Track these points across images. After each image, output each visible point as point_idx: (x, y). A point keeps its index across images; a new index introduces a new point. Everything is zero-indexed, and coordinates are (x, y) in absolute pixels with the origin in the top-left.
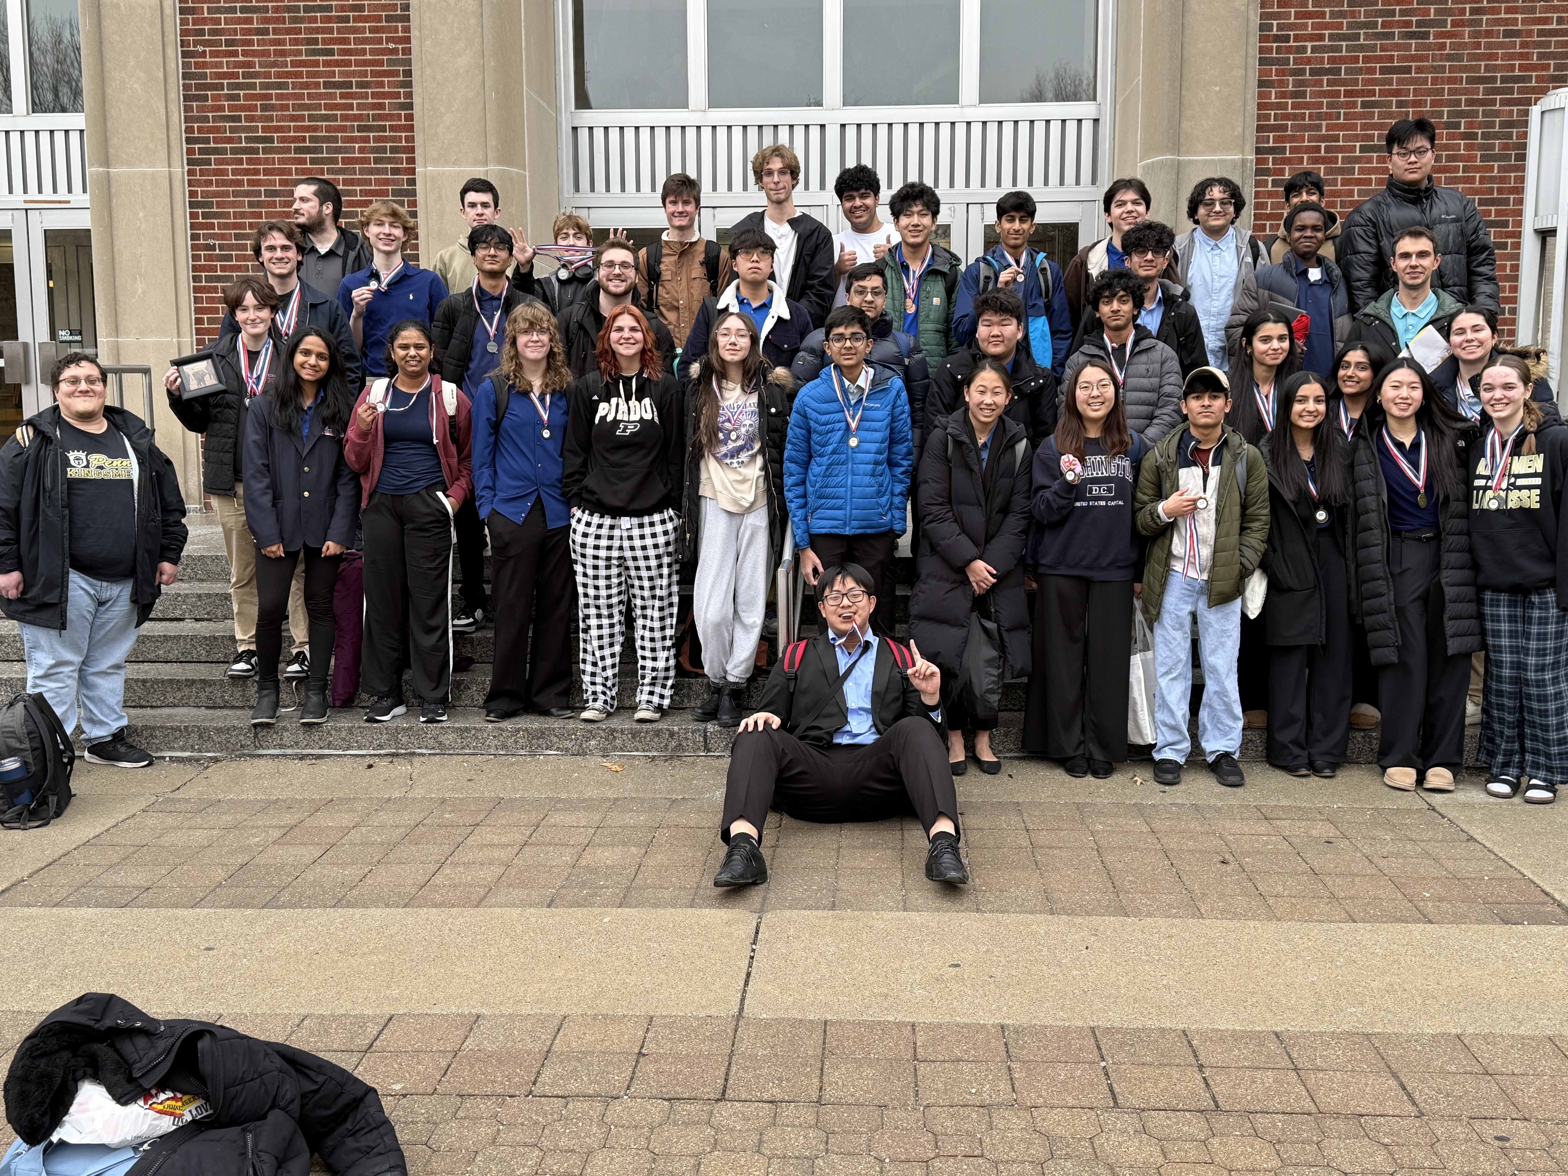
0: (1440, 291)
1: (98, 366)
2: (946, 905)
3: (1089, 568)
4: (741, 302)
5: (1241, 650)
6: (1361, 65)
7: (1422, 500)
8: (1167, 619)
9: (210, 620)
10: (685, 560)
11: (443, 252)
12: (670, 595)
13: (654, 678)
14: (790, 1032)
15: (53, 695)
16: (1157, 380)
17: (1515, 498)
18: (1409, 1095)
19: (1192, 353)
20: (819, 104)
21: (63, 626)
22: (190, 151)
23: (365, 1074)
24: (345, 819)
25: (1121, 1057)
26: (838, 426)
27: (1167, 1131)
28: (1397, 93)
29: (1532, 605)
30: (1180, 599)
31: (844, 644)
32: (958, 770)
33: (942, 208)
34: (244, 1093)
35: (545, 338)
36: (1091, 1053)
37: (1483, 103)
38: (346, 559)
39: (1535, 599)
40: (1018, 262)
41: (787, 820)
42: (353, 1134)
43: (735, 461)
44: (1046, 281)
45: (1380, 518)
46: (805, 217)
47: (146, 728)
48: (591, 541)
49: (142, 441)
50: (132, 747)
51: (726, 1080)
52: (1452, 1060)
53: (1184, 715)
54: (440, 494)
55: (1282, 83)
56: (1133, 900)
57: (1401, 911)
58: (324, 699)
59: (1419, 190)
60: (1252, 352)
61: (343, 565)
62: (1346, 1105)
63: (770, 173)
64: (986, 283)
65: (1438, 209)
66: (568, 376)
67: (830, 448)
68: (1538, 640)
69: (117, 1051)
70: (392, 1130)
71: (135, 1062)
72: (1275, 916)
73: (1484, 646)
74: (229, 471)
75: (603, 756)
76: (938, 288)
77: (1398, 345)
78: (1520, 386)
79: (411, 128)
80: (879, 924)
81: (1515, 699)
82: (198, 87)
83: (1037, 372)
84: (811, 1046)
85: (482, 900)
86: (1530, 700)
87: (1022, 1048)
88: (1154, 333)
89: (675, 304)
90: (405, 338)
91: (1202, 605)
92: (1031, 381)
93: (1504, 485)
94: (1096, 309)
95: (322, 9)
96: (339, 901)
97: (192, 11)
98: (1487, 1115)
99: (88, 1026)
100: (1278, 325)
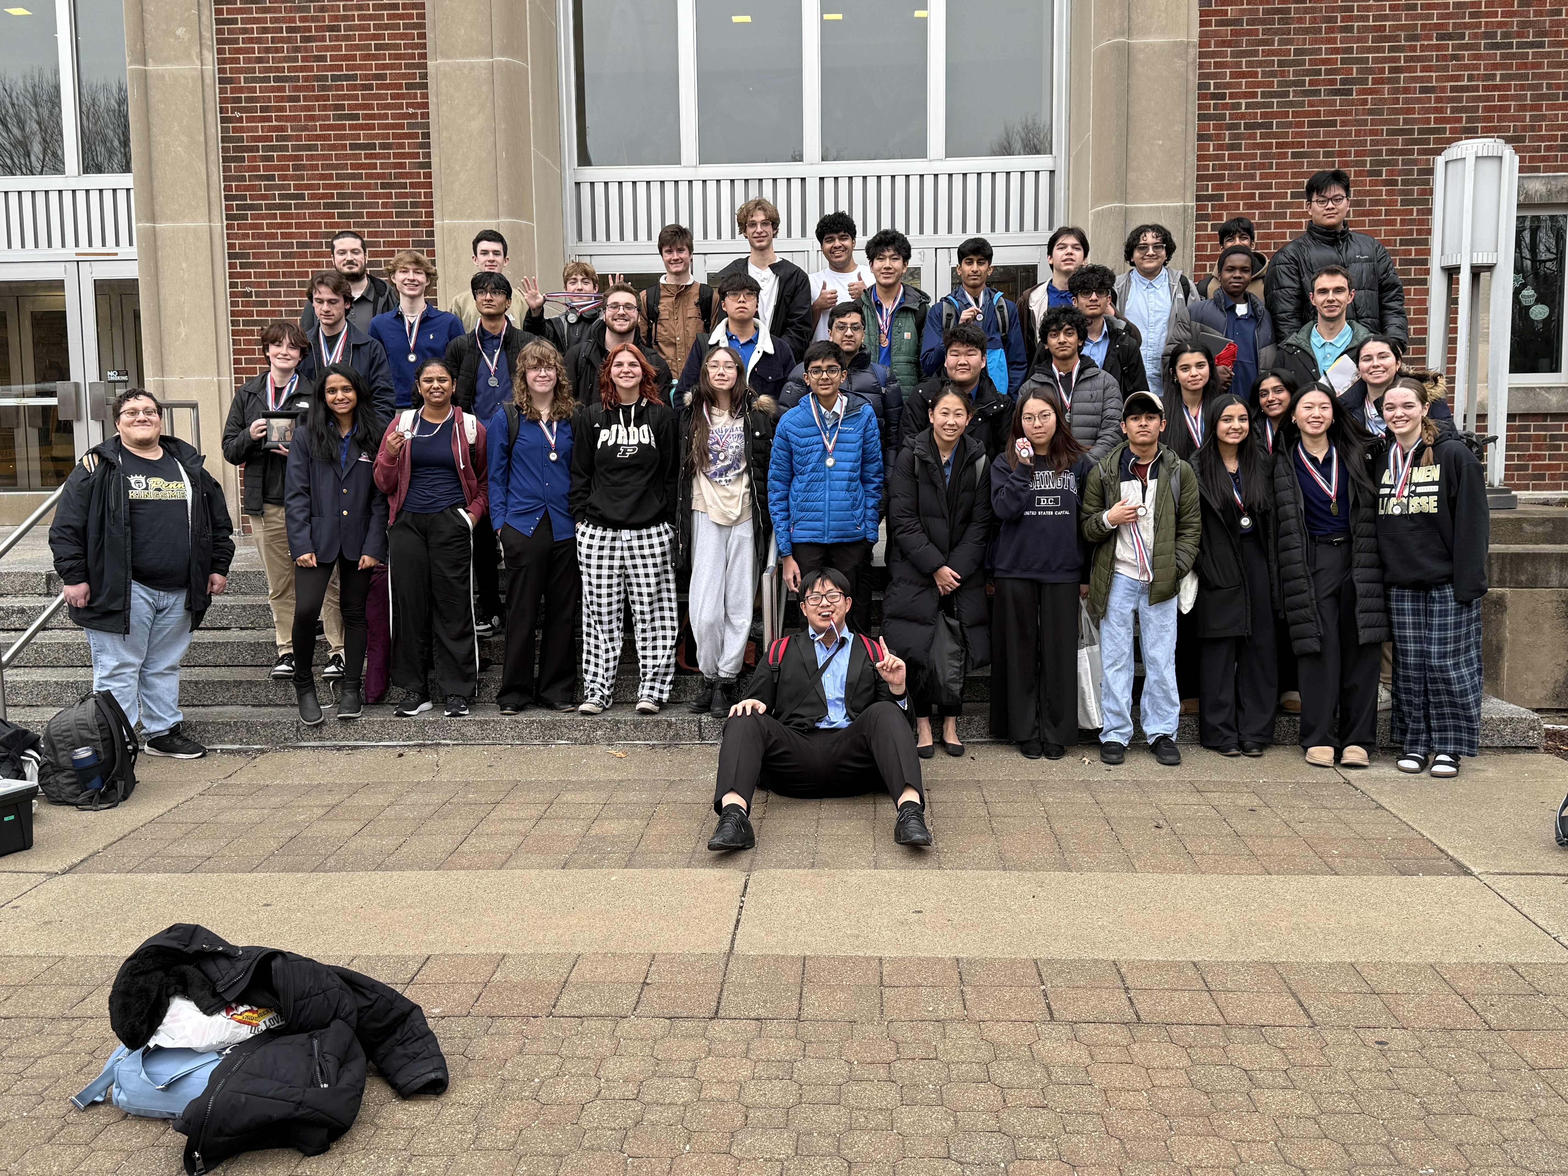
0: (1354, 322)
1: (154, 401)
2: (912, 864)
3: (1040, 571)
4: (730, 338)
5: (1178, 643)
6: (1290, 119)
7: (1334, 508)
8: (1112, 616)
9: (254, 628)
11: (456, 296)
13: (655, 675)
14: (774, 965)
15: (118, 693)
16: (1100, 404)
17: (1415, 505)
18: (1305, 1010)
19: (1133, 380)
20: (801, 159)
21: (127, 631)
22: (228, 208)
23: (412, 995)
24: (381, 799)
25: (1059, 981)
26: (816, 447)
27: (1095, 1039)
28: (1324, 144)
29: (1433, 600)
30: (1124, 598)
31: (822, 640)
33: (913, 252)
34: (310, 1006)
35: (552, 373)
36: (1033, 979)
39: (1435, 594)
40: (977, 301)
42: (402, 1043)
43: (723, 479)
44: (1003, 318)
45: (1298, 524)
46: (784, 262)
47: (199, 723)
48: (595, 552)
49: (194, 466)
50: (187, 740)
51: (719, 1003)
52: (1345, 982)
53: (1127, 703)
54: (461, 511)
55: (1219, 137)
56: (1076, 858)
57: (1312, 866)
58: (359, 696)
59: (1336, 233)
60: (1178, 380)
62: (1251, 1018)
63: (754, 224)
64: (949, 321)
65: (1353, 251)
66: (573, 406)
67: (810, 467)
68: (1440, 630)
69: (202, 971)
71: (218, 980)
72: (1200, 870)
73: (1391, 638)
75: (609, 745)
76: (909, 322)
77: (1317, 372)
78: (1418, 406)
79: (429, 185)
80: (853, 880)
81: (1420, 683)
82: (236, 149)
83: (999, 399)
84: (791, 975)
85: (504, 864)
87: (974, 976)
88: (1099, 363)
89: (673, 340)
90: (430, 372)
91: (1143, 603)
92: (993, 405)
93: (1406, 493)
94: (1045, 341)
95: (347, 78)
96: (379, 865)
97: (230, 81)
98: (1371, 1025)
99: (178, 950)
100: (1197, 354)
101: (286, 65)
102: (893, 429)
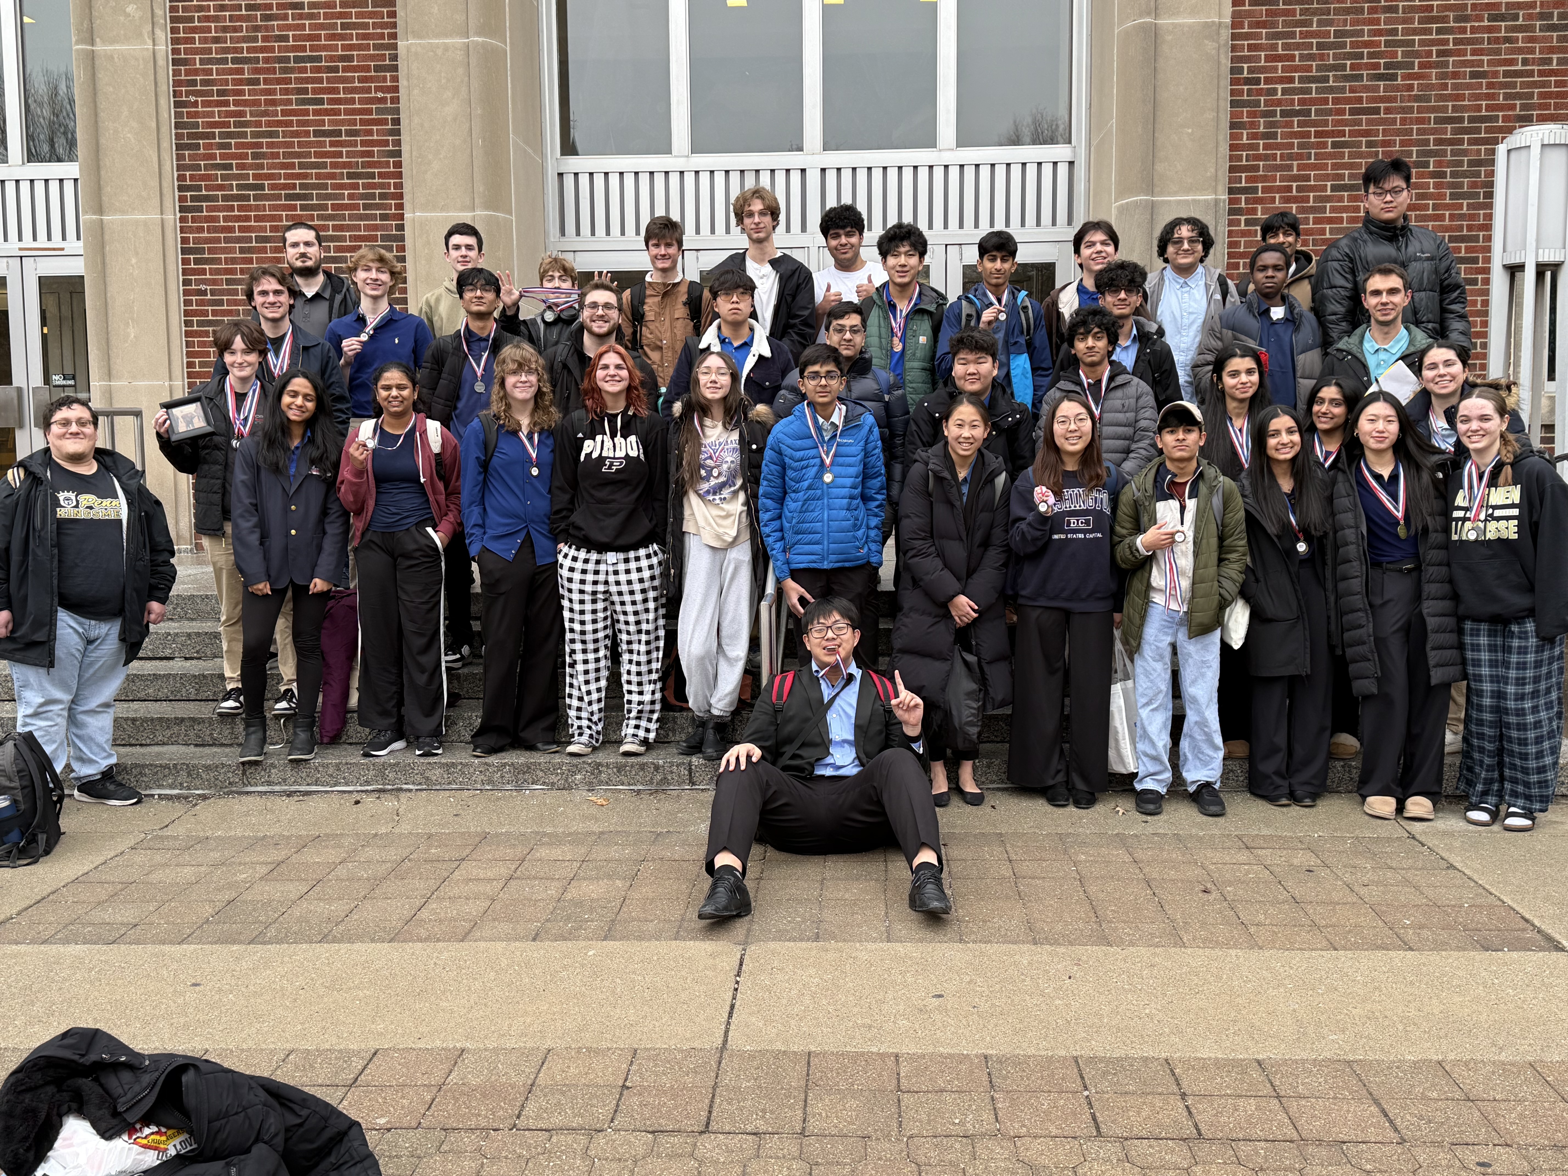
0: (1412, 327)
1: (90, 409)
2: (930, 935)
3: (1068, 600)
4: (723, 341)
5: (1221, 680)
6: (1330, 106)
7: (1401, 531)
8: (1148, 650)
9: (200, 658)
10: (670, 595)
11: (429, 295)
12: (656, 629)
13: (640, 712)
14: (774, 1064)
15: (42, 733)
16: (1132, 414)
17: (1493, 529)
18: (1391, 1122)
19: (1167, 389)
20: (800, 149)
21: (51, 665)
22: (182, 199)
23: (350, 1108)
24: (331, 855)
25: (1104, 1085)
26: (812, 462)
27: (1150, 1159)
28: (1367, 133)
29: (1512, 635)
30: (1159, 631)
31: (827, 675)
32: (941, 801)
33: (929, 249)
34: (228, 1127)
35: (533, 378)
36: (1074, 1082)
37: (1451, 142)
38: (333, 597)
39: (1515, 628)
40: (999, 301)
41: (771, 853)
42: (337, 1168)
43: (717, 497)
44: (1027, 319)
45: (1358, 551)
46: (786, 258)
47: (136, 766)
48: (577, 576)
49: (131, 482)
50: (121, 785)
51: (710, 1112)
52: (1433, 1085)
53: (1165, 746)
54: (429, 530)
55: (1253, 125)
56: (1115, 929)
57: (1382, 939)
58: (312, 735)
59: (1395, 228)
60: (1223, 388)
61: (331, 603)
62: (1329, 1132)
63: (751, 214)
64: (969, 322)
65: (1414, 247)
66: (556, 414)
67: (806, 484)
68: (1518, 669)
69: (101, 1085)
70: (376, 1163)
71: (119, 1097)
72: (1257, 945)
73: (1465, 676)
74: (217, 511)
75: (589, 790)
76: (925, 325)
77: (1368, 380)
78: (1497, 418)
79: (400, 175)
80: (863, 956)
81: (1495, 728)
82: (190, 136)
83: (1015, 407)
84: (794, 1077)
85: (467, 934)
86: (1509, 728)
87: (1005, 1078)
88: (1130, 368)
89: (659, 343)
90: (388, 379)
91: (1182, 636)
92: (1008, 416)
93: (1482, 516)
94: (1072, 345)
95: (311, 59)
96: (325, 936)
97: (184, 62)
98: (1469, 1140)
99: (73, 1061)
100: (1247, 359)
101: (245, 45)
102: (898, 441)
